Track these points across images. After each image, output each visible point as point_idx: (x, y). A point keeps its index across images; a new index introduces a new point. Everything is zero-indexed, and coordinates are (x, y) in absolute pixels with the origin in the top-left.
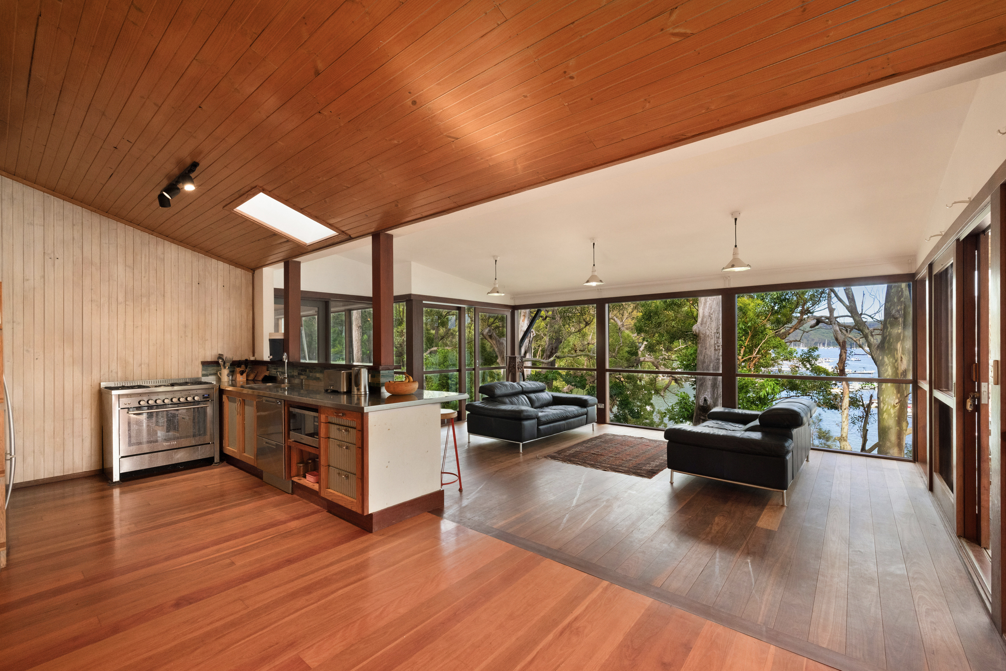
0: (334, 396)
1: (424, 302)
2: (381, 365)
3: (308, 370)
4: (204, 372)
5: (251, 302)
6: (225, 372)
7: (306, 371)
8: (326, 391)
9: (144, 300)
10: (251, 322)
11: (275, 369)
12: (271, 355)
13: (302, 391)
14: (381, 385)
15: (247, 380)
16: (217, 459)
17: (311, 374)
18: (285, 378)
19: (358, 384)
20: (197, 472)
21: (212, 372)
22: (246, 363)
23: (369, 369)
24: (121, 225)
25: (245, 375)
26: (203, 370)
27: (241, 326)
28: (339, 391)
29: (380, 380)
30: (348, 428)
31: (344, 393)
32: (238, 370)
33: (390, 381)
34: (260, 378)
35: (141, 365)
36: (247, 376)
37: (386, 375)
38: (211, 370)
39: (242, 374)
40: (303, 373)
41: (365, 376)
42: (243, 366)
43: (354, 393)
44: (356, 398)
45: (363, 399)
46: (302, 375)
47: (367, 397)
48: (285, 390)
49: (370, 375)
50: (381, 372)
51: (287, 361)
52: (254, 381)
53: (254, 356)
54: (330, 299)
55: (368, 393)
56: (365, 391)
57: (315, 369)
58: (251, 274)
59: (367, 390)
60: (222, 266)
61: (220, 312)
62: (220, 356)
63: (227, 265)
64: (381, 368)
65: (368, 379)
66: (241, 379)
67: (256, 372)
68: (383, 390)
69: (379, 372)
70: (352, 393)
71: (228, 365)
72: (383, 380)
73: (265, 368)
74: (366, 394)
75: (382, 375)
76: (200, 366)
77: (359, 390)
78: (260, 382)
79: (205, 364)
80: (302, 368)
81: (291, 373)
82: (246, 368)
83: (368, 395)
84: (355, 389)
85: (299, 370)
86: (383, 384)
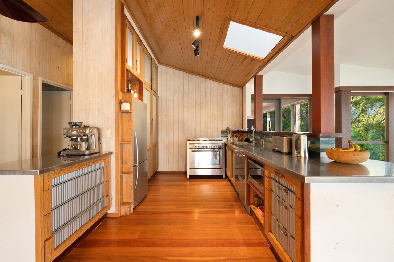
0: (279, 155)
1: (351, 91)
2: (321, 133)
3: (265, 136)
4: (222, 136)
5: (241, 103)
6: (229, 136)
7: (264, 137)
8: (274, 150)
9: (202, 105)
10: (241, 112)
11: (250, 135)
12: (248, 128)
13: (262, 148)
14: (320, 151)
15: (239, 140)
16: (224, 177)
17: (267, 138)
18: (253, 140)
19: (298, 148)
20: (215, 181)
21: (225, 136)
22: (238, 132)
23: (309, 136)
24: (194, 76)
25: (238, 137)
26: (222, 135)
27: (237, 114)
28: (282, 152)
29: (319, 146)
30: (287, 190)
31: (286, 154)
32: (235, 135)
33: (331, 148)
34: (244, 139)
35: (200, 131)
36: (239, 138)
37: (327, 142)
38: (225, 135)
39: (236, 137)
40: (263, 138)
41: (304, 142)
42: (237, 133)
43: (295, 155)
44: (296, 159)
45: (302, 161)
46: (262, 139)
47: (307, 160)
48: (253, 147)
49: (309, 141)
50: (321, 139)
51: (254, 131)
52: (242, 141)
53: (242, 129)
54: (281, 98)
55: (307, 156)
56: (305, 155)
57: (269, 135)
58: (241, 89)
59: (307, 153)
60: (229, 87)
61: (229, 108)
62: (228, 129)
63: (231, 87)
64: (321, 135)
65: (308, 145)
66: (236, 139)
67: (242, 136)
68: (323, 155)
69: (319, 139)
70: (293, 155)
71: (231, 132)
72: (322, 146)
73: (246, 134)
74: (305, 157)
75: (322, 142)
76: (221, 133)
77: (299, 153)
78: (244, 141)
79: (223, 132)
80: (262, 135)
81: (257, 137)
82: (238, 134)
83: (307, 158)
84: (295, 152)
85: (261, 136)
86: (323, 150)
